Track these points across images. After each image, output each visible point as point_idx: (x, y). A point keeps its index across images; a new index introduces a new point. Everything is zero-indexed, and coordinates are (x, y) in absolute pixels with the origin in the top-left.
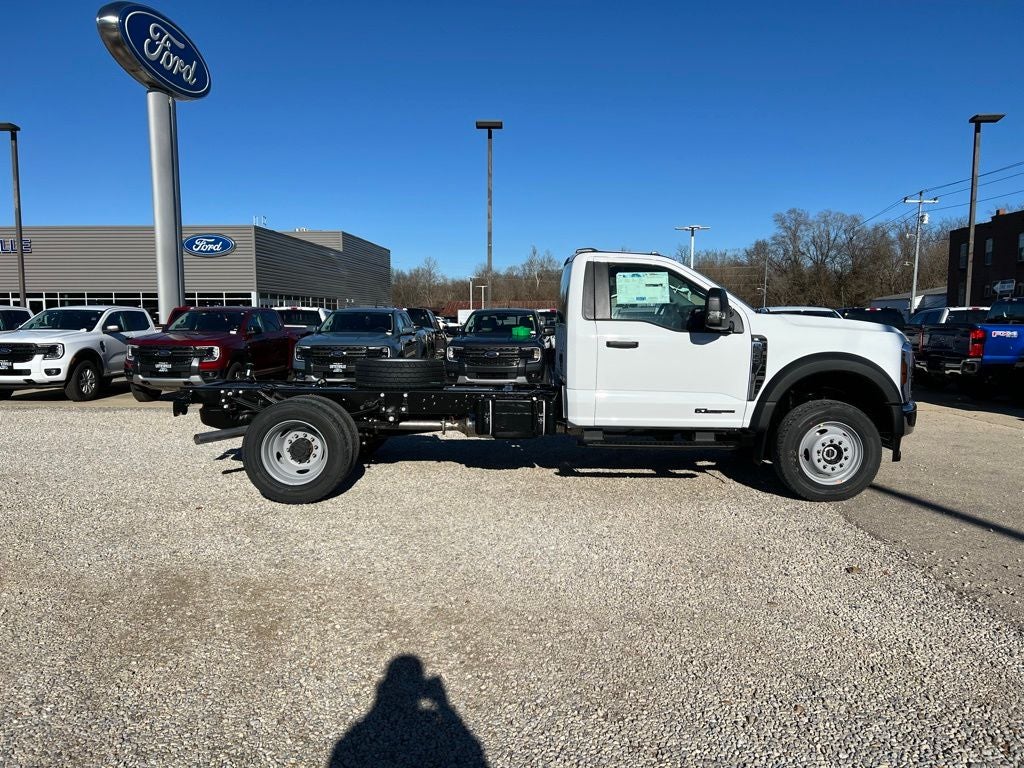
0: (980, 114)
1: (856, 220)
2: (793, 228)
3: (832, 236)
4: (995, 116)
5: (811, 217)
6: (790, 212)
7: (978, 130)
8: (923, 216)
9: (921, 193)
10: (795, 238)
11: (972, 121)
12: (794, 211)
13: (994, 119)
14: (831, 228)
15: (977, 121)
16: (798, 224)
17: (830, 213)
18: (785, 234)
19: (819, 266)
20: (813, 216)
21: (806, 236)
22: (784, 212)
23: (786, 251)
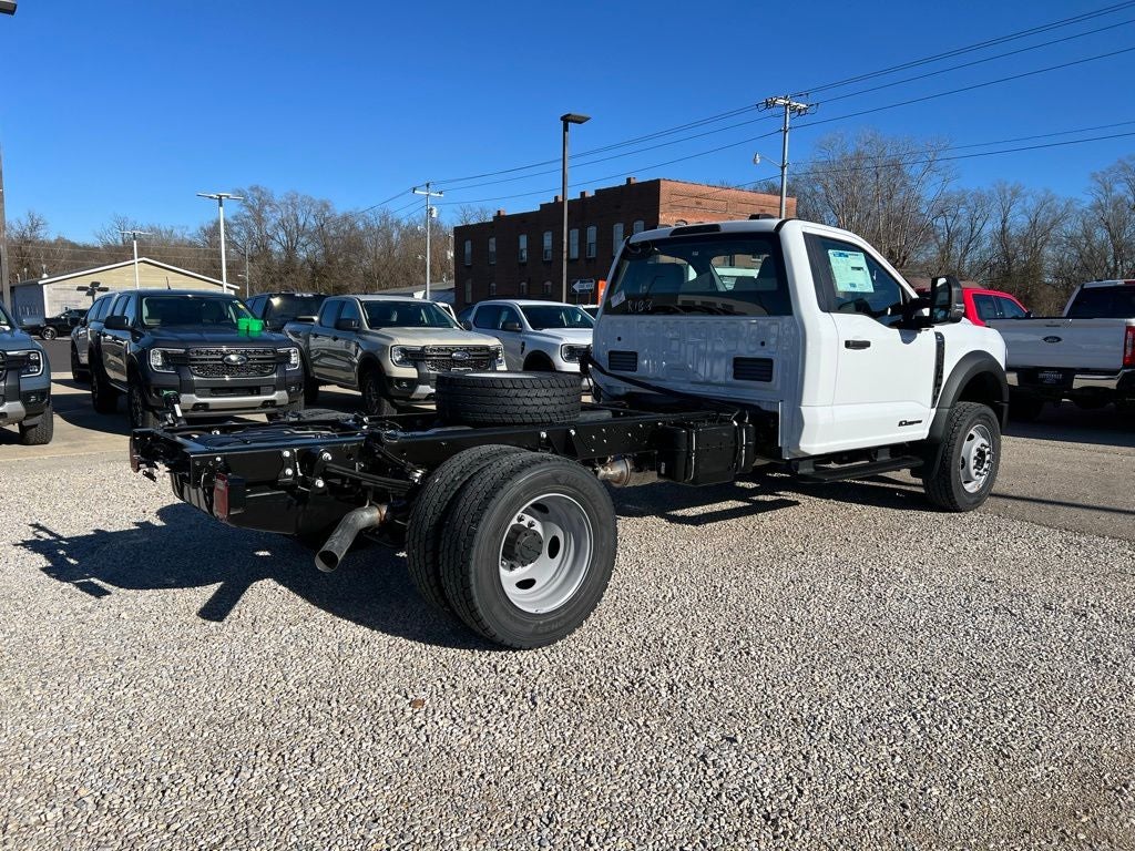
0: (573, 113)
1: (326, 206)
2: (257, 207)
3: (301, 222)
4: (579, 117)
5: (276, 198)
6: (252, 189)
7: (566, 129)
8: (431, 209)
9: (428, 185)
10: (260, 221)
11: (562, 119)
12: (255, 189)
13: (580, 121)
14: (299, 213)
15: (566, 120)
16: (262, 205)
17: (297, 195)
18: (248, 214)
19: (290, 250)
20: (278, 197)
21: (272, 218)
22: (246, 188)
23: (250, 234)
